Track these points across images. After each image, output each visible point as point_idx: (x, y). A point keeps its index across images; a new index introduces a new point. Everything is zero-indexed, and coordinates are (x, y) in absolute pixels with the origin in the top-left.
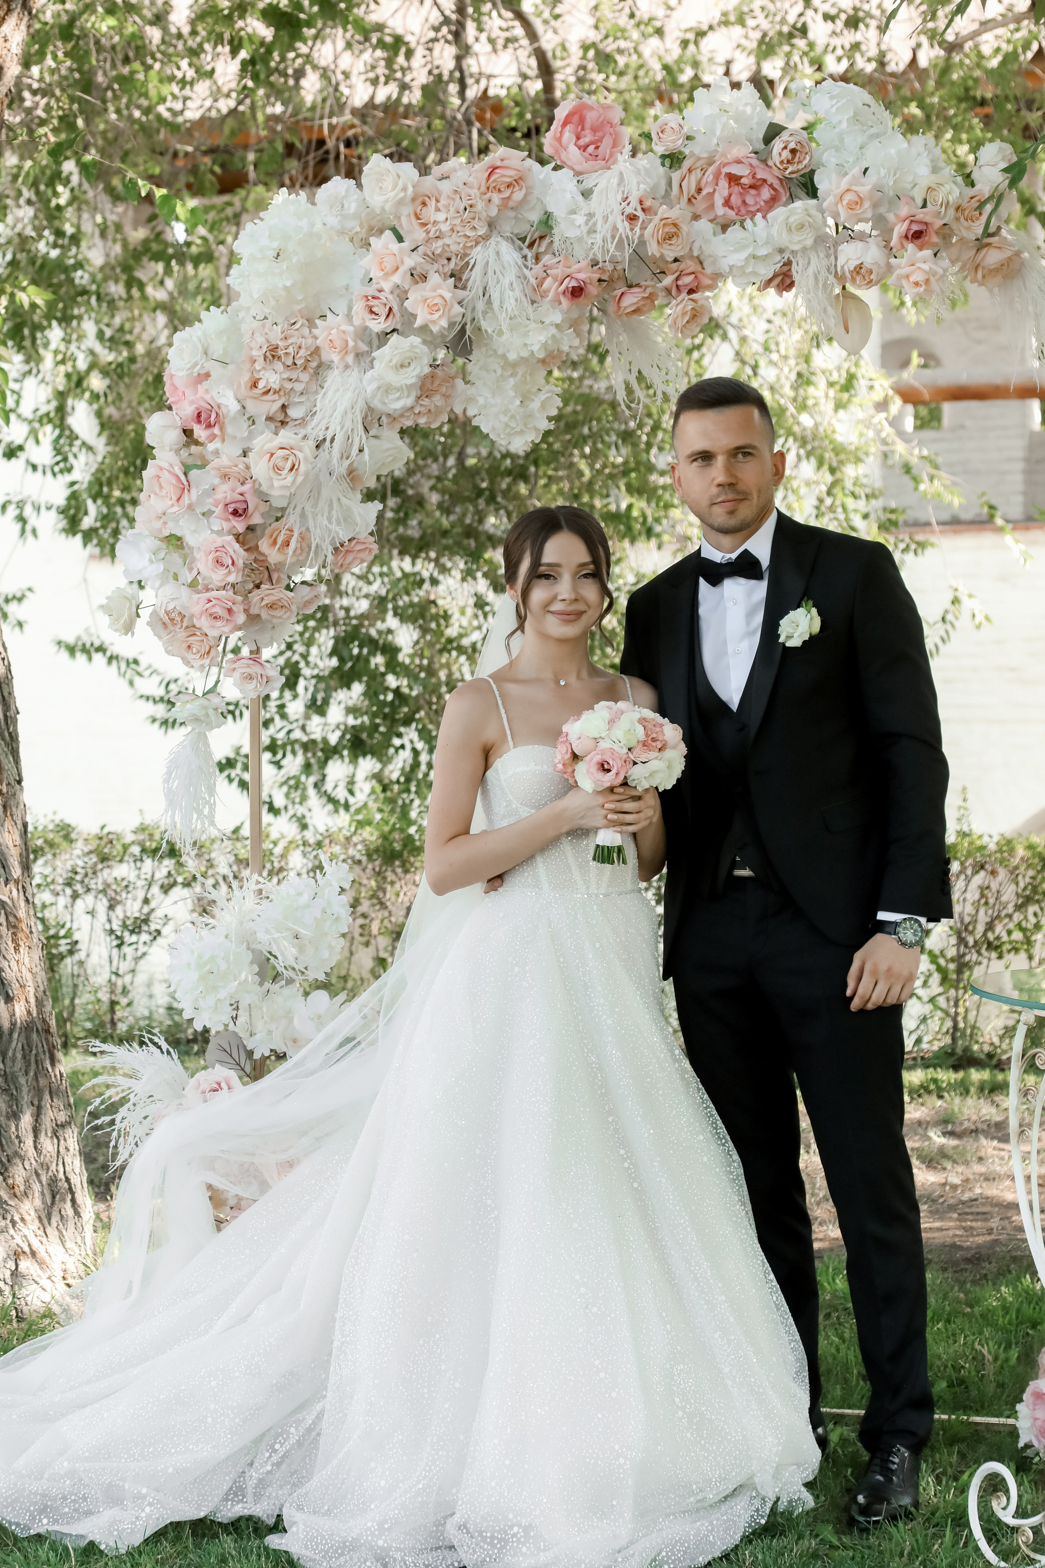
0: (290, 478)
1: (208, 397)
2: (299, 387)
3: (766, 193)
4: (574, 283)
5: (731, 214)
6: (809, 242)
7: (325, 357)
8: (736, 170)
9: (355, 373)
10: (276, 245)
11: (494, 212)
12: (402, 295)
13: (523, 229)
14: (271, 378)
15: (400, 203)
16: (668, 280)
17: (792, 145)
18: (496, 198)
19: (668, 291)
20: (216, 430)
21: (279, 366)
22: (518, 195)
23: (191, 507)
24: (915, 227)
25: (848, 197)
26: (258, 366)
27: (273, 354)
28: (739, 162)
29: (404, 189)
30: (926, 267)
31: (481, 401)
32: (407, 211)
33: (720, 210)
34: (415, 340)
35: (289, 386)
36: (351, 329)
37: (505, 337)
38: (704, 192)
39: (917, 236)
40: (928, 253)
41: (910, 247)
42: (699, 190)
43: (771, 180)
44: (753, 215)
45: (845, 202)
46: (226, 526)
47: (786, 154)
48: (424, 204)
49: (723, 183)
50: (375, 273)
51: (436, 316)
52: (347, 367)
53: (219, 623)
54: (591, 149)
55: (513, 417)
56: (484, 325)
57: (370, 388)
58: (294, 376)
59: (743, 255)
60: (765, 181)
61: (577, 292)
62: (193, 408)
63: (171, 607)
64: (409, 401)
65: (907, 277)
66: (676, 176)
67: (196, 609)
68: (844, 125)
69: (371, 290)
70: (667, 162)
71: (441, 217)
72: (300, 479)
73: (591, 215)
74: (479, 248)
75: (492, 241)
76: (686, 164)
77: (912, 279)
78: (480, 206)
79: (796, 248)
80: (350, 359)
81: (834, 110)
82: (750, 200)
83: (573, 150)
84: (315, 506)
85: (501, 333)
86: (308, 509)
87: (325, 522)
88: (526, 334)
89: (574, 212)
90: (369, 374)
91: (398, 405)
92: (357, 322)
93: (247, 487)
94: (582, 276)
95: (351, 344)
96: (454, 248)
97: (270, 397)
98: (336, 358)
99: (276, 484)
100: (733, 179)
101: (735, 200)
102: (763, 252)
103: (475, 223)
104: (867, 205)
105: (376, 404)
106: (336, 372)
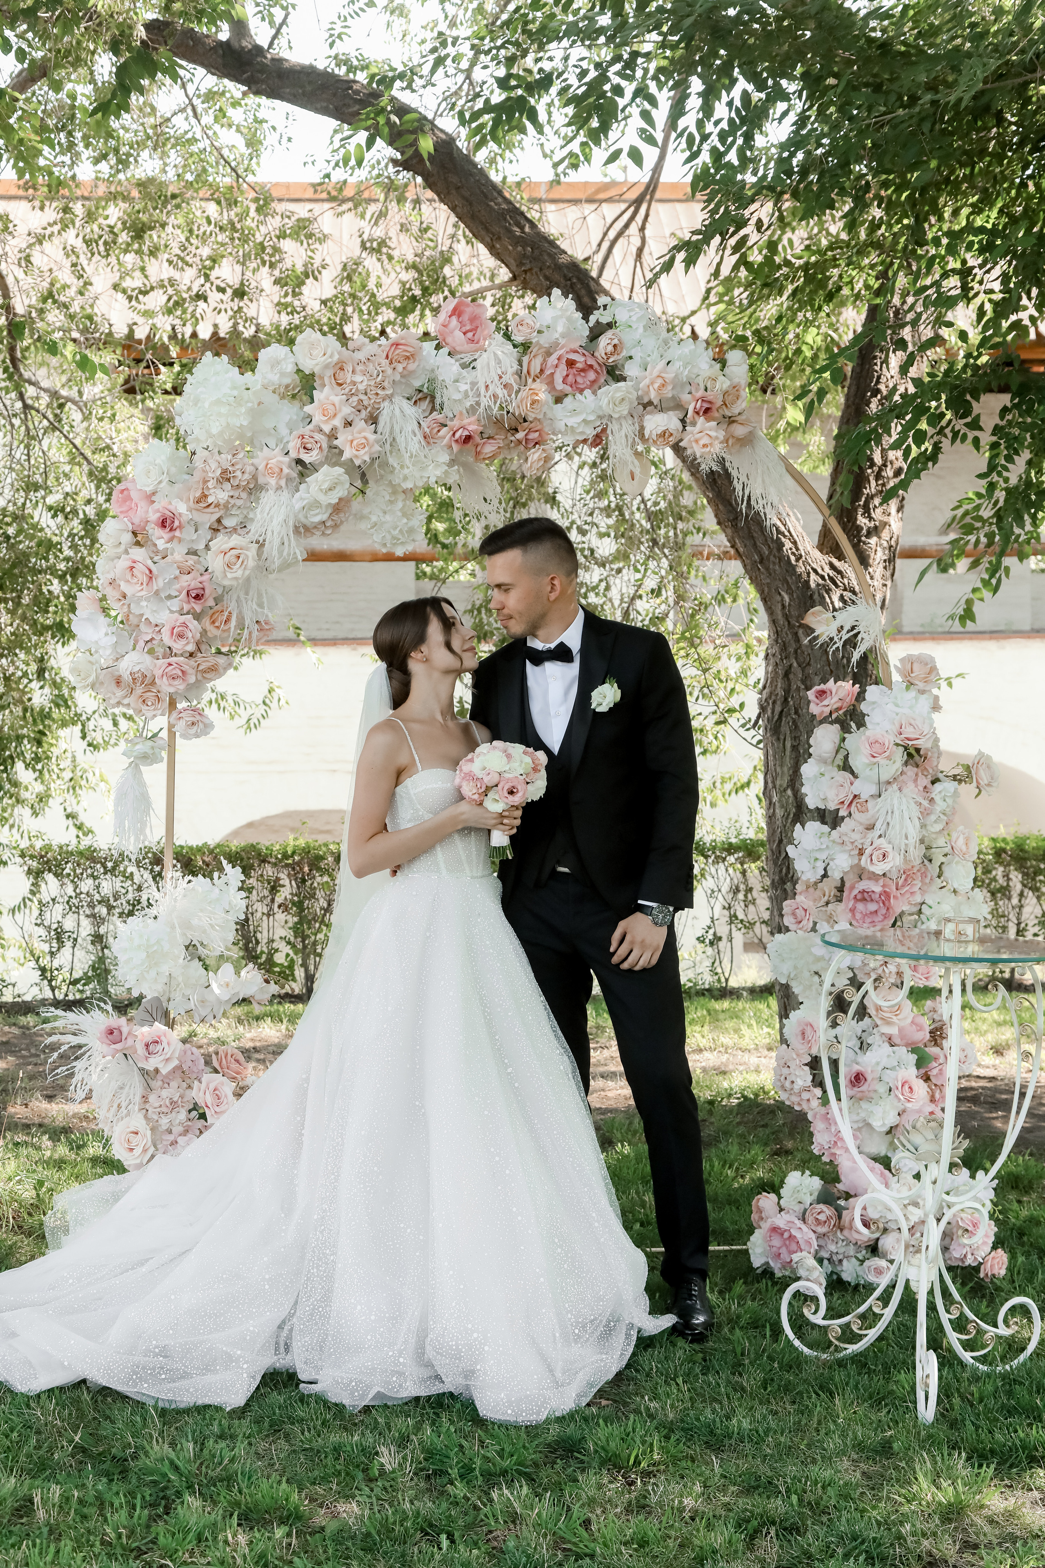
0: (240, 573)
1: (172, 508)
2: (239, 503)
3: (592, 375)
4: (466, 433)
5: (568, 389)
6: (626, 412)
7: (261, 480)
8: (573, 356)
9: (285, 495)
10: (235, 393)
11: (398, 377)
12: (332, 435)
13: (410, 391)
14: (219, 495)
15: (326, 367)
16: (520, 435)
17: (616, 341)
18: (400, 367)
19: (519, 442)
20: (177, 533)
21: (227, 486)
22: (412, 366)
23: (157, 593)
24: (706, 405)
25: (659, 381)
26: (210, 484)
27: (225, 477)
28: (576, 352)
29: (331, 356)
30: (713, 434)
31: (374, 518)
32: (329, 373)
33: (559, 385)
34: (339, 470)
35: (232, 501)
36: (286, 459)
37: (406, 471)
38: (548, 372)
39: (707, 411)
40: (714, 423)
41: (701, 420)
42: (542, 371)
43: (596, 366)
44: (581, 391)
45: (656, 386)
46: (186, 607)
47: (610, 348)
48: (342, 369)
49: (563, 366)
50: (317, 418)
51: (362, 452)
52: (279, 488)
53: (176, 682)
54: (470, 335)
55: (401, 531)
56: (391, 461)
57: (298, 506)
58: (236, 494)
59: (579, 419)
60: (591, 366)
61: (468, 439)
62: (158, 515)
63: (136, 669)
64: (324, 517)
65: (697, 441)
66: (525, 359)
67: (158, 673)
68: (641, 330)
69: (307, 430)
70: (520, 349)
71: (358, 378)
72: (247, 572)
73: (473, 384)
74: (386, 403)
75: (397, 399)
76: (535, 350)
77: (702, 442)
78: (389, 371)
79: (616, 416)
80: (283, 483)
81: (634, 318)
82: (579, 380)
83: (458, 334)
84: (247, 593)
85: (402, 467)
86: (242, 596)
87: (255, 606)
88: (423, 469)
89: (456, 381)
90: (297, 495)
91: (317, 519)
92: (293, 455)
93: (206, 577)
94: (472, 428)
95: (286, 471)
96: (366, 403)
97: (210, 510)
98: (273, 482)
99: (229, 575)
100: (571, 363)
101: (571, 379)
102: (592, 418)
103: (386, 384)
104: (670, 387)
105: (301, 517)
106: (271, 492)
